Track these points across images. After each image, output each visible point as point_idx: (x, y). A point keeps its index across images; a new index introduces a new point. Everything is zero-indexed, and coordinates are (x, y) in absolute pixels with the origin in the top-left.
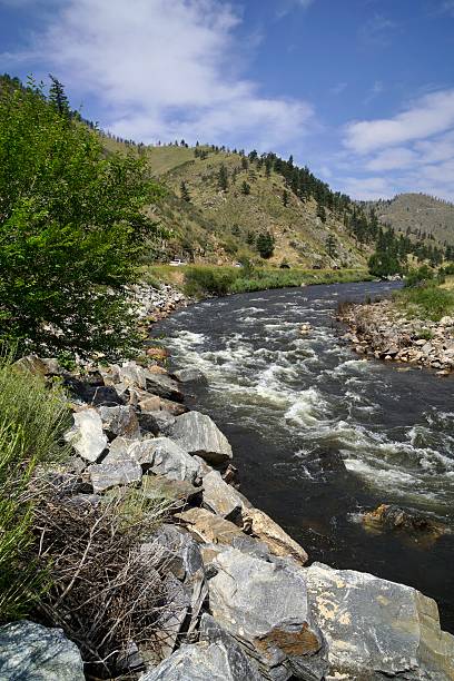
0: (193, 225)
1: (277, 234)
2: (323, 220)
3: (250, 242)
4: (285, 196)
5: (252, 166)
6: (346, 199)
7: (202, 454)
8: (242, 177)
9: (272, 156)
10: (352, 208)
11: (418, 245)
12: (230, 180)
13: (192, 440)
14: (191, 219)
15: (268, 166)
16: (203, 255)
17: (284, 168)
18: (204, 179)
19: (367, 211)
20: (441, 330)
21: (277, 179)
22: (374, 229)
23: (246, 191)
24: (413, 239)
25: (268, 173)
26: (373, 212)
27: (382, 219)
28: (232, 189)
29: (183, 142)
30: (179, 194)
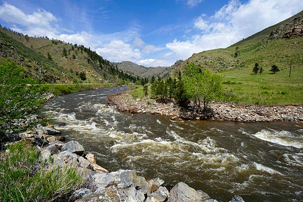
0: (54, 69)
1: (87, 72)
2: (102, 68)
3: (77, 75)
4: (89, 60)
5: (76, 49)
6: (108, 62)
7: (76, 153)
8: (72, 52)
9: (83, 46)
10: (110, 64)
11: (130, 76)
12: (68, 53)
13: (72, 149)
14: (53, 67)
15: (82, 49)
16: (59, 79)
17: (88, 51)
18: (57, 52)
19: (115, 66)
20: (137, 103)
21: (85, 54)
22: (117, 71)
23: (74, 58)
24: (129, 74)
25: (82, 52)
26: (116, 66)
27: (119, 68)
28: (69, 57)
29: (46, 37)
30: (47, 57)
